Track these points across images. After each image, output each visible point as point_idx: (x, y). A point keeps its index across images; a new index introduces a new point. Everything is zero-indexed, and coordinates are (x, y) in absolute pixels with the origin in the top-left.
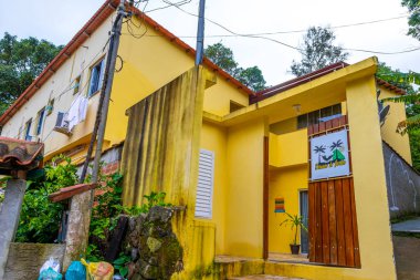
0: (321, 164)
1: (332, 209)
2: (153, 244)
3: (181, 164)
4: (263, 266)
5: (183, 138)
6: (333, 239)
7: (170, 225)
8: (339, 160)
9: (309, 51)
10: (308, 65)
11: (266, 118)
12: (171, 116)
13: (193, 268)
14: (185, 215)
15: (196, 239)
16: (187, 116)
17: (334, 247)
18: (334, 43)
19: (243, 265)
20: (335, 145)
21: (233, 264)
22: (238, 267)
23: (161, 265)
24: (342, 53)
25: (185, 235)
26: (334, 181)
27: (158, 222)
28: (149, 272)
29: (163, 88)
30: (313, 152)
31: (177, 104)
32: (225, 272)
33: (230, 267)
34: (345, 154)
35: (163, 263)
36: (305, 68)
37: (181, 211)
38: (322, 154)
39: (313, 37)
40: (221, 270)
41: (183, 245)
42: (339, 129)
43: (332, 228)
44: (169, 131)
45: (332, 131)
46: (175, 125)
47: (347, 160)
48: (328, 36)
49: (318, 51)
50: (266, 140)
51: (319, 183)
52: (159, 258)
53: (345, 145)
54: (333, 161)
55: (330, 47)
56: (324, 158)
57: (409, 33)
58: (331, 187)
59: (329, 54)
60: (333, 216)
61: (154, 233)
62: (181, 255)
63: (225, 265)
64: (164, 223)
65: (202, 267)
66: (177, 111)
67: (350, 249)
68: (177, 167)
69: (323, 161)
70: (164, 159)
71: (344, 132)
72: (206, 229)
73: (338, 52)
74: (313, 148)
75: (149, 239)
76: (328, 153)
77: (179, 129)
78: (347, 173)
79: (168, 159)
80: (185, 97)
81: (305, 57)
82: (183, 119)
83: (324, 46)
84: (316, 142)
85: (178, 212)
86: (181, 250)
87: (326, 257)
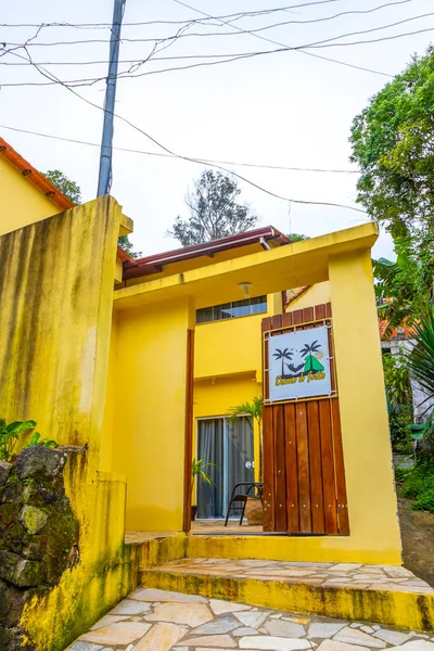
0: (284, 376)
1: (303, 446)
2: (32, 518)
3: (72, 368)
4: (186, 544)
5: (75, 322)
6: (305, 492)
7: (61, 481)
8: (314, 372)
9: (202, 205)
10: (198, 227)
11: (191, 300)
12: (46, 281)
13: (95, 558)
14: (84, 461)
15: (99, 505)
16: (85, 283)
17: (306, 506)
18: (238, 200)
19: (160, 545)
20: (308, 349)
21: (148, 545)
22: (154, 548)
23: (46, 558)
24: (248, 216)
25: (84, 499)
26: (306, 403)
27: (40, 476)
28: (25, 573)
29: (26, 229)
30: (272, 359)
31: (62, 261)
32: (138, 560)
33: (144, 551)
34: (325, 362)
35: (49, 553)
36: (195, 231)
37: (77, 453)
38: (287, 361)
39: (208, 185)
40: (133, 557)
41: (79, 516)
42: (314, 325)
43: (303, 475)
44: (43, 308)
45: (303, 327)
46: (56, 298)
47: (327, 371)
48: (229, 188)
49: (216, 208)
50: (191, 334)
51: (282, 406)
52: (43, 544)
53: (324, 348)
54: (306, 373)
55: (232, 205)
56: (291, 367)
57: (358, 201)
58: (301, 412)
59: (229, 215)
60: (304, 458)
61: (33, 497)
62: (78, 535)
63: (138, 546)
64: (50, 478)
65: (107, 555)
66: (61, 273)
67: (331, 507)
68: (62, 373)
69: (288, 372)
70: (31, 358)
71: (323, 330)
72: (114, 486)
73: (242, 214)
74: (272, 351)
75: (27, 509)
76: (298, 359)
77: (68, 305)
78: (328, 391)
79: (40, 359)
80: (81, 249)
81: (196, 215)
82: (76, 288)
83: (225, 201)
84: (277, 342)
85: (73, 455)
86: (78, 526)
87: (293, 521)
